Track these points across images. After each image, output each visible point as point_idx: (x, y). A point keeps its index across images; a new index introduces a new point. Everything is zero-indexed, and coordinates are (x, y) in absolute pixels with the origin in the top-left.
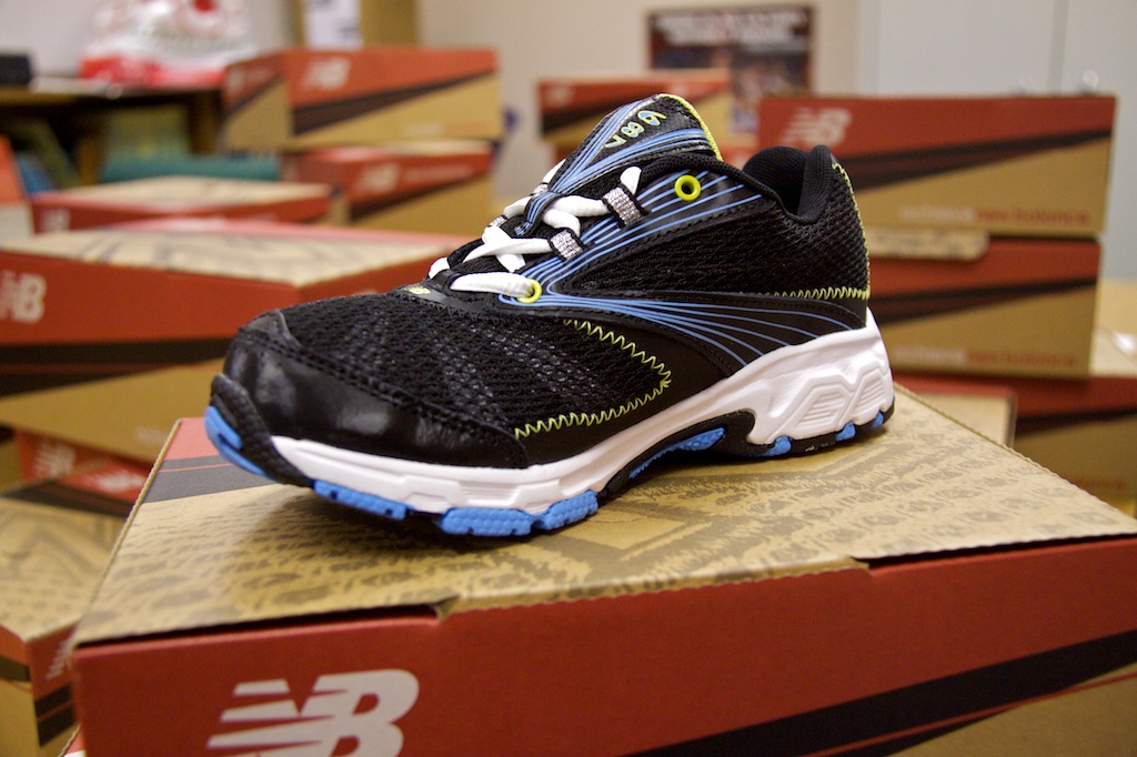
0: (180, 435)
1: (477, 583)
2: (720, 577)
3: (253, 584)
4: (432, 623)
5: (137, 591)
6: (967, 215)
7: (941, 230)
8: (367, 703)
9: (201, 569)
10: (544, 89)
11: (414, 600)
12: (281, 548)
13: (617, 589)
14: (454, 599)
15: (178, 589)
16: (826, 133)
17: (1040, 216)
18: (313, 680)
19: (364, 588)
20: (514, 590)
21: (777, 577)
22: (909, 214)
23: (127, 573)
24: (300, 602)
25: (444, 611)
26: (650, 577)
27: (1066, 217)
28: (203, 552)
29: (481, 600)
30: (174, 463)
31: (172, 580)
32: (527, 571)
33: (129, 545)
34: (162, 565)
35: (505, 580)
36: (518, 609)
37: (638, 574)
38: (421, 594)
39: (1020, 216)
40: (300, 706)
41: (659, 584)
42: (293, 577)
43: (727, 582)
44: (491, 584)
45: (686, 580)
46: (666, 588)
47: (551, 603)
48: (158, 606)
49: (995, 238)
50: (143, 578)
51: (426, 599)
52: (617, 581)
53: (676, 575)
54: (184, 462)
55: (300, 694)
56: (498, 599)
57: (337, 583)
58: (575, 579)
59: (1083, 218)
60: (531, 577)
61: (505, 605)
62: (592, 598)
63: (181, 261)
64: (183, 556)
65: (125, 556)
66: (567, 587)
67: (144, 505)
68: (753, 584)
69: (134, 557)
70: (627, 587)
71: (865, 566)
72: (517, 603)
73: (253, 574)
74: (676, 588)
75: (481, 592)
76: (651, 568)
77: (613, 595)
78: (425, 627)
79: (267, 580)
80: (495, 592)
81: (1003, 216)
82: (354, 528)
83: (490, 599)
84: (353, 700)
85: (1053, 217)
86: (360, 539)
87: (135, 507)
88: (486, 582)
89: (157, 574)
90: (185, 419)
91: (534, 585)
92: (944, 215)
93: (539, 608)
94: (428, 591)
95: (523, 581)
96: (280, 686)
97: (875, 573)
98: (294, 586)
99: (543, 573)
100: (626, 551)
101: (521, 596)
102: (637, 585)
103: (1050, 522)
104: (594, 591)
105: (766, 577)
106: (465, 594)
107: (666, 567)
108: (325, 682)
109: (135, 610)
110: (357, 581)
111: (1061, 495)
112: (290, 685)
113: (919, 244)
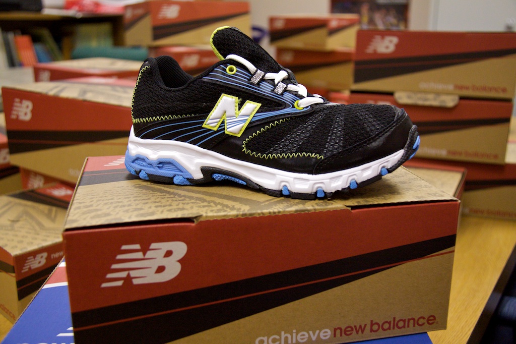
0: (89, 163)
1: (208, 211)
2: (296, 211)
3: (127, 211)
4: (193, 225)
5: (84, 213)
6: (451, 87)
7: (438, 93)
8: (169, 254)
9: (107, 206)
11: (186, 216)
12: (135, 200)
13: (259, 214)
14: (200, 216)
15: (99, 213)
16: (387, 47)
17: (484, 89)
18: (149, 245)
19: (168, 212)
20: (222, 214)
21: (317, 211)
22: (423, 86)
23: (79, 208)
24: (145, 217)
25: (197, 220)
26: (271, 210)
27: (496, 90)
28: (107, 202)
29: (211, 217)
30: (88, 173)
31: (97, 210)
32: (227, 208)
33: (77, 199)
34: (91, 206)
35: (219, 211)
36: (223, 220)
37: (267, 209)
38: (189, 214)
39: (475, 88)
40: (144, 254)
41: (274, 213)
42: (141, 209)
43: (299, 212)
44: (214, 212)
45: (284, 212)
46: (277, 214)
47: (236, 218)
48: (93, 218)
49: (462, 98)
50: (85, 210)
51: (190, 216)
52: (259, 211)
53: (281, 210)
54: (92, 172)
55: (145, 250)
56: (216, 217)
57: (158, 211)
58: (244, 210)
60: (228, 210)
61: (219, 219)
62: (250, 217)
63: (90, 97)
64: (99, 203)
65: (77, 203)
66: (241, 213)
67: (80, 187)
68: (308, 213)
69: (80, 203)
70: (262, 213)
71: (350, 209)
72: (223, 218)
73: (126, 208)
74: (280, 214)
75: (210, 214)
76: (272, 207)
77: (258, 216)
78: (190, 226)
79: (131, 210)
80: (215, 214)
81: (467, 88)
82: (162, 194)
83: (213, 216)
84: (163, 252)
85: (491, 89)
86: (164, 198)
87: (76, 187)
88: (212, 211)
89: (91, 208)
90: (89, 157)
91: (230, 212)
92: (440, 87)
93: (231, 220)
94: (191, 213)
95: (225, 211)
96: (137, 247)
97: (353, 211)
98: (142, 212)
99: (233, 208)
100: (263, 202)
101: (225, 216)
102: (267, 213)
103: (419, 195)
104: (251, 214)
105: (313, 211)
106: (204, 215)
107: (277, 207)
108: (153, 246)
109: (85, 219)
110: (165, 210)
111: (426, 187)
112: (141, 246)
113: (426, 100)
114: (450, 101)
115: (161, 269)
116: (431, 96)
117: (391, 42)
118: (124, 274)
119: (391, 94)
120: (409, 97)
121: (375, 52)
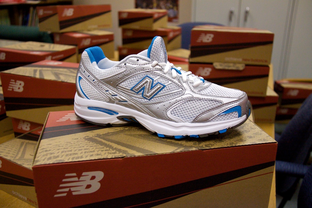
6: (241, 60)
7: (235, 63)
8: (93, 178)
10: (120, 13)
16: (208, 39)
17: (257, 60)
18: (82, 173)
22: (227, 59)
27: (262, 61)
39: (252, 60)
40: (79, 178)
49: (247, 65)
55: (79, 176)
59: (266, 61)
81: (249, 60)
84: (90, 177)
85: (260, 61)
92: (235, 60)
96: (75, 174)
108: (84, 174)
112: (77, 174)
113: (229, 66)
114: (241, 67)
115: (89, 186)
116: (231, 65)
117: (210, 37)
118: (67, 190)
119: (211, 64)
120: (221, 65)
121: (202, 42)
